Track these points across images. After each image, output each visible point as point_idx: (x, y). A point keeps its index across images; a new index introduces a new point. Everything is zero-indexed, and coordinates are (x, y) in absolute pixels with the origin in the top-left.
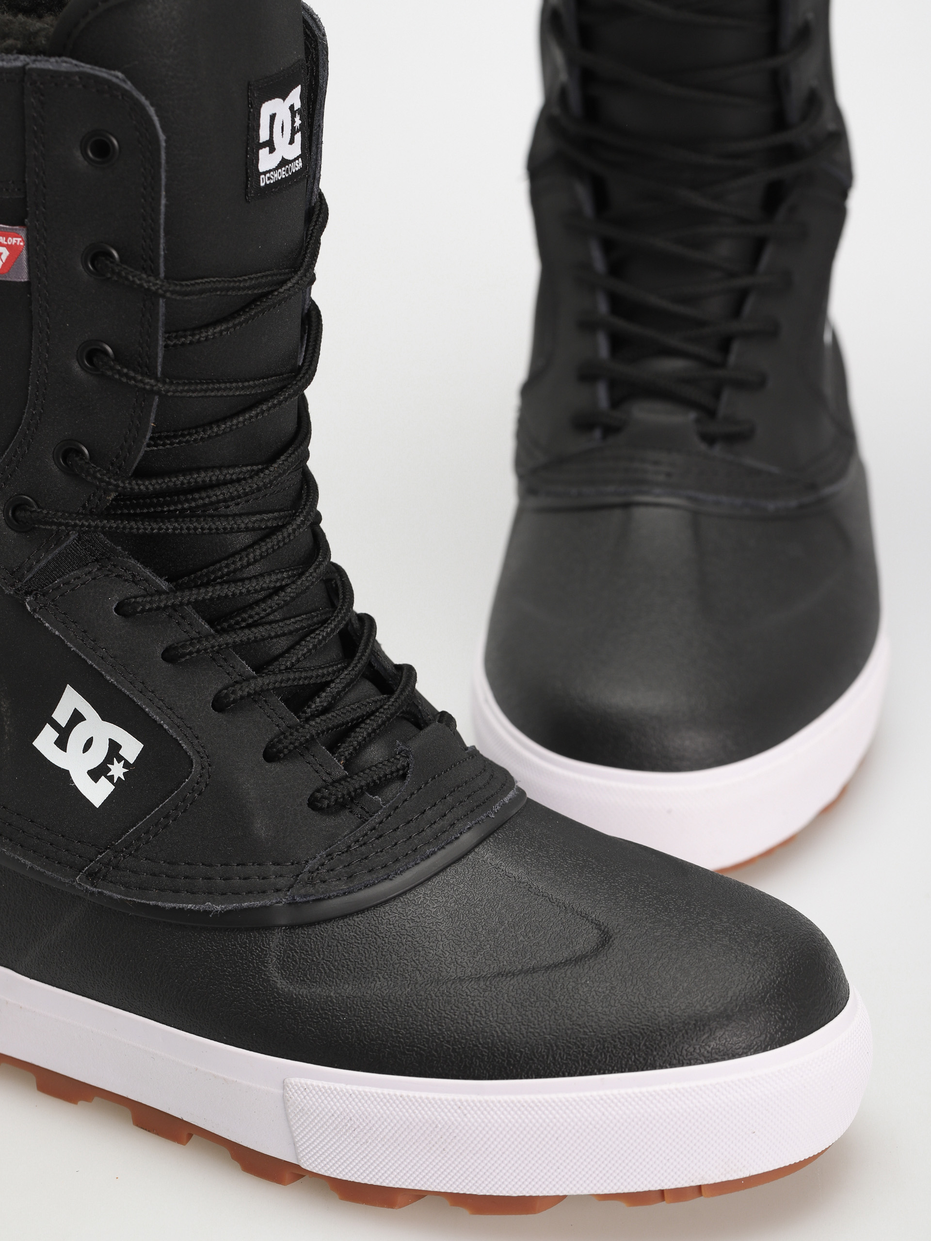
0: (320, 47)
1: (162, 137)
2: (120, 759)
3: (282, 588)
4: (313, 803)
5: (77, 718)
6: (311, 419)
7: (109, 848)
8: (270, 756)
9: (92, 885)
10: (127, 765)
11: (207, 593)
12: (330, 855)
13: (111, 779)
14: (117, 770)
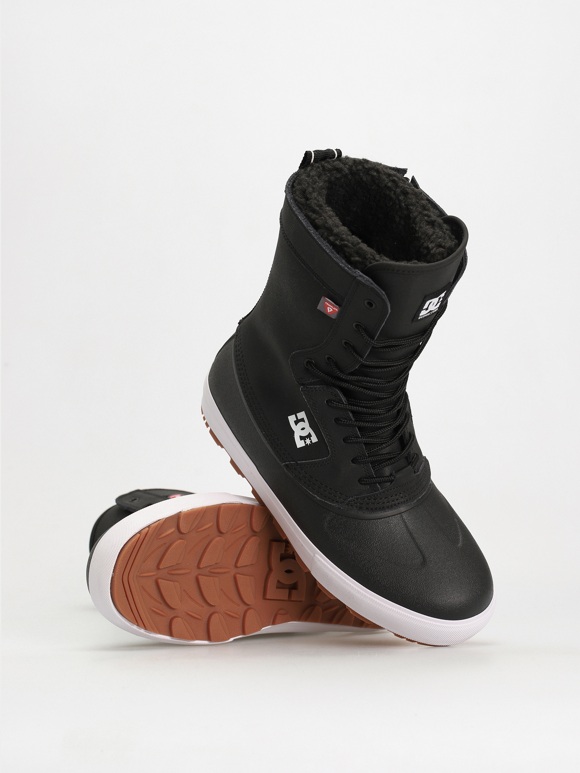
0: (463, 268)
1: (390, 311)
2: (310, 439)
3: (379, 415)
4: (360, 481)
5: (303, 420)
6: (407, 383)
7: (295, 461)
8: (354, 461)
9: (286, 469)
10: (311, 442)
11: (355, 408)
12: (357, 498)
13: (305, 442)
14: (308, 441)
